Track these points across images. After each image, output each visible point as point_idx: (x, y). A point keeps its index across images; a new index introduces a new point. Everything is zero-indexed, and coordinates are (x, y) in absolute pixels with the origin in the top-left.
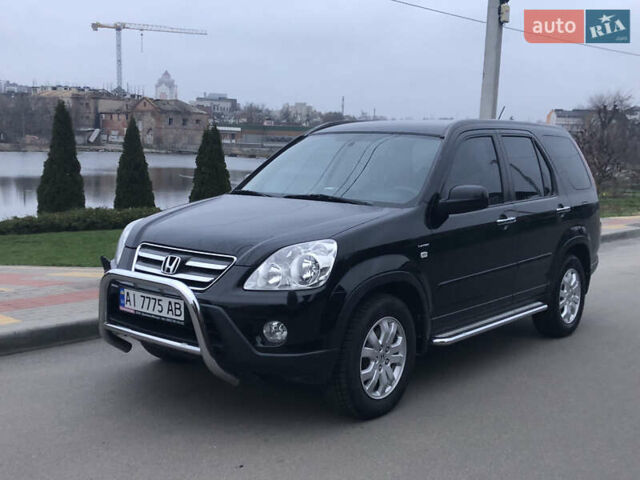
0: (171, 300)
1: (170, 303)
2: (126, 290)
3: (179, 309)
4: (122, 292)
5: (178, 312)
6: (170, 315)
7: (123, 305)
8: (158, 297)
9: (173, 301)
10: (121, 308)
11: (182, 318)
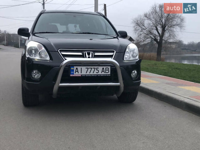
0: (103, 67)
1: (103, 68)
2: (75, 67)
3: (108, 70)
4: (72, 68)
5: (107, 71)
6: (103, 73)
7: (73, 74)
8: (96, 67)
9: (105, 67)
10: (71, 75)
11: (109, 73)
